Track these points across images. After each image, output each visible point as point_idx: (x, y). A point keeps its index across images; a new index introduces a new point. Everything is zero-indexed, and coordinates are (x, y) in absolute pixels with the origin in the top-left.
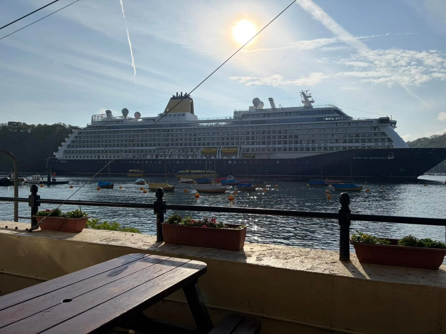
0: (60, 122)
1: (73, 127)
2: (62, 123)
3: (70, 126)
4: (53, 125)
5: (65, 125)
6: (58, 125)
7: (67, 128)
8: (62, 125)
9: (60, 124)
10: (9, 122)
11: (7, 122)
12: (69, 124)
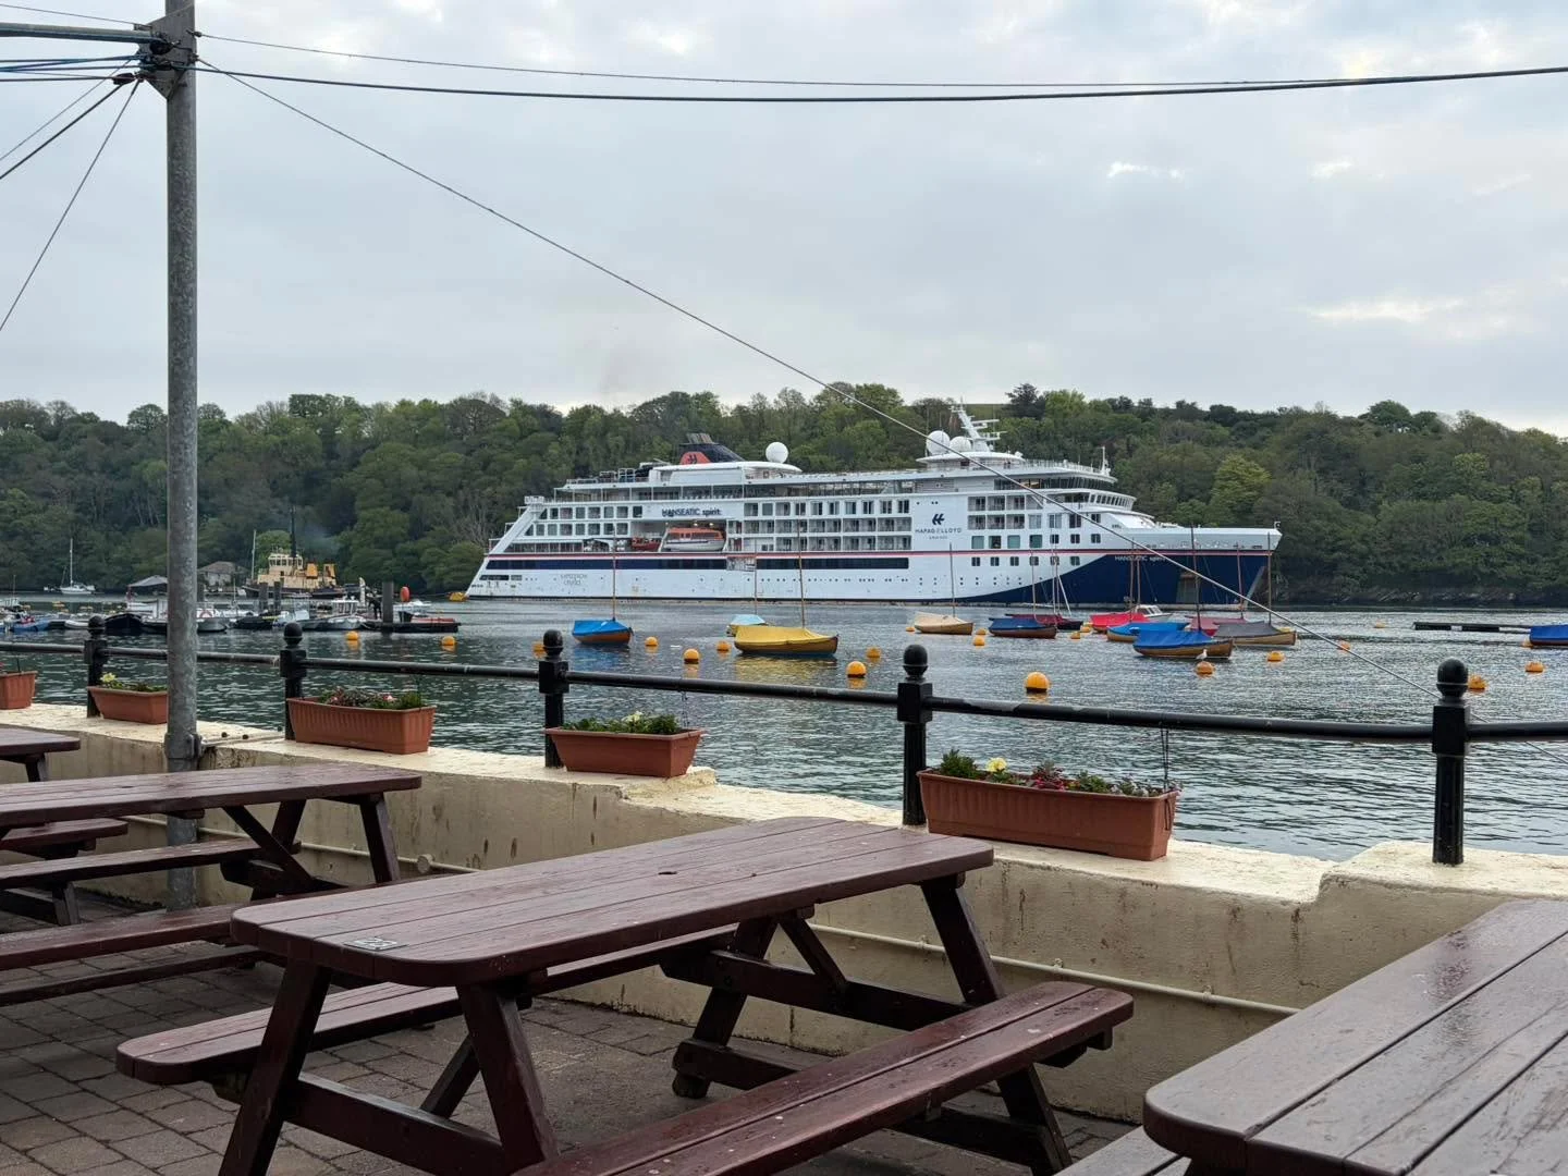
0: (478, 390)
1: (531, 407)
2: (488, 394)
3: (517, 403)
4: (455, 402)
5: (498, 401)
6: (474, 400)
7: (508, 414)
8: (487, 401)
9: (480, 398)
10: (294, 398)
11: (286, 399)
12: (517, 397)
